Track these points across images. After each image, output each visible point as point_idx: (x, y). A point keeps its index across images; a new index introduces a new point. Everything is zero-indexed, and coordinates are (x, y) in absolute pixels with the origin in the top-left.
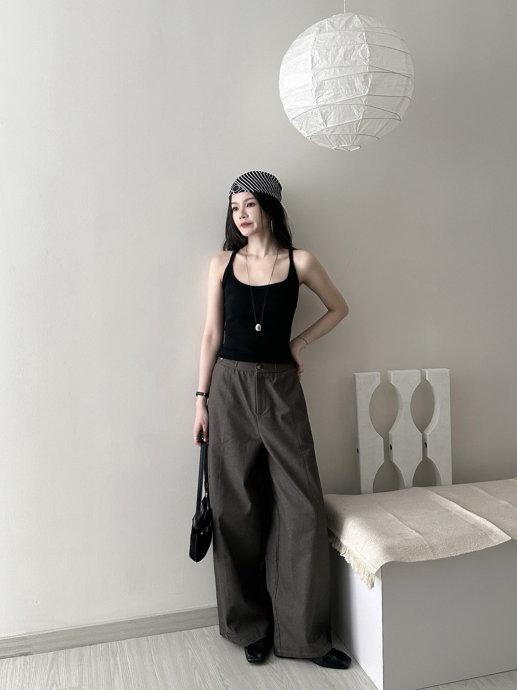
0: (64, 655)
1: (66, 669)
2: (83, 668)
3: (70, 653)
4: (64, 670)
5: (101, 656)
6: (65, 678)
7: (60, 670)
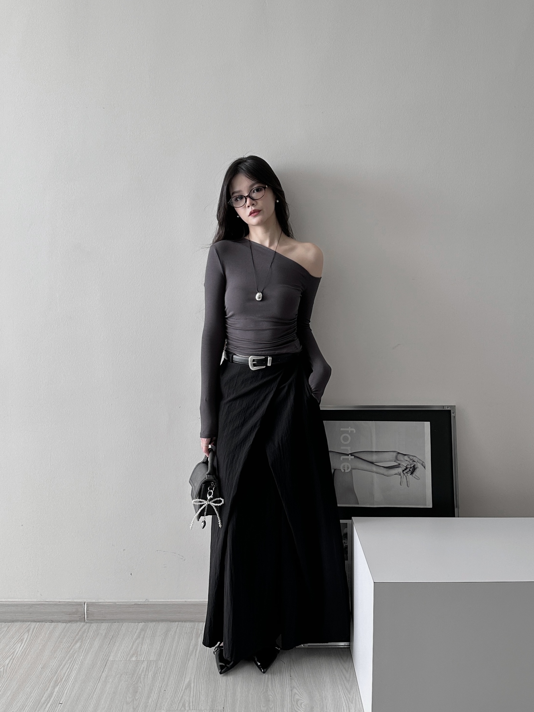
0: (153, 627)
1: (150, 641)
2: (166, 643)
3: (159, 626)
4: (148, 643)
5: (185, 635)
6: (146, 651)
7: (144, 641)
